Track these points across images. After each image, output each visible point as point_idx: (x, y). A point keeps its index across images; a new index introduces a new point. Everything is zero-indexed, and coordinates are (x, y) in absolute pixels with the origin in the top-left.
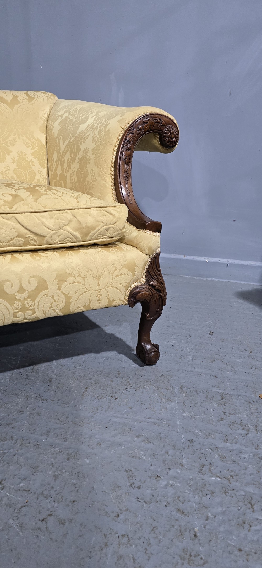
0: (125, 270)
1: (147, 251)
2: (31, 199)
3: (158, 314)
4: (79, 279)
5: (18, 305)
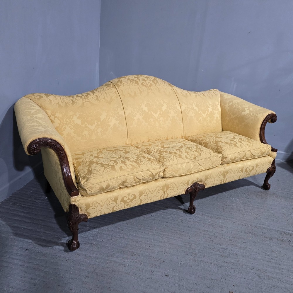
0: (269, 164)
4: (259, 166)
5: (248, 173)
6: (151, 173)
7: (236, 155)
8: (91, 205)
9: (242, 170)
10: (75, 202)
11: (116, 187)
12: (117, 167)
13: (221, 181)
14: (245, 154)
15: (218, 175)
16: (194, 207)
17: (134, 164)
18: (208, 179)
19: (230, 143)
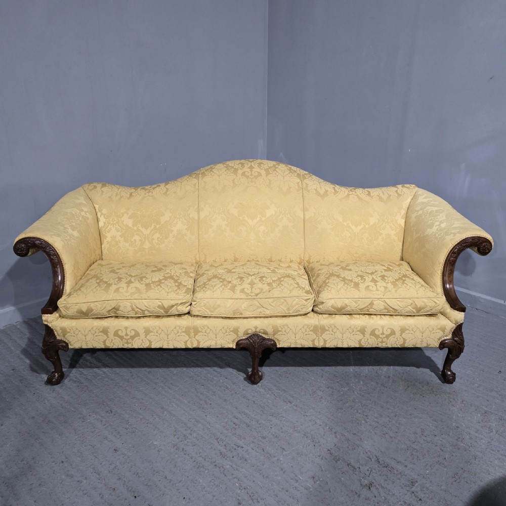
0: (439, 331)
1: (454, 322)
2: (393, 290)
3: (458, 356)
4: (412, 332)
5: (380, 340)
6: (160, 304)
7: (346, 301)
8: (68, 330)
9: (362, 331)
10: (48, 322)
11: (105, 314)
12: (113, 287)
13: (313, 341)
14: (372, 304)
15: (304, 331)
16: (260, 374)
17: (142, 287)
18: (280, 333)
19: (351, 281)
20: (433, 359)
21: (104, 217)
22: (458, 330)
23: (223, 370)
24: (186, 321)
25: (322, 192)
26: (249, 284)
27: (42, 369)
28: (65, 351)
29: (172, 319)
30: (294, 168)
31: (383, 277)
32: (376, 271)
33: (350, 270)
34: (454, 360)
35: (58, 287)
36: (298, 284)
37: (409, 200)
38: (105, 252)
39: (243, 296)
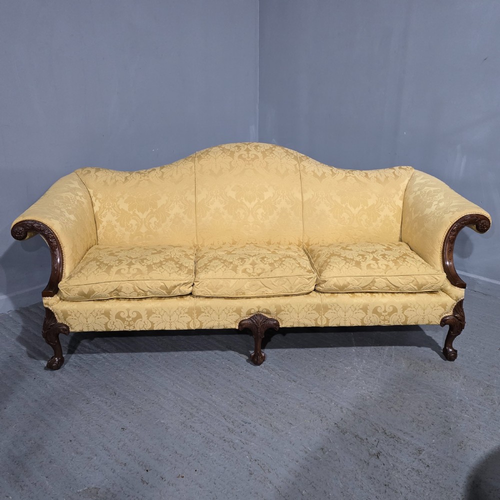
0: (440, 307)
1: (455, 299)
2: (395, 268)
3: (459, 333)
4: (414, 309)
5: (382, 318)
6: (163, 284)
7: (348, 279)
8: (69, 313)
9: (365, 309)
10: (48, 305)
11: (107, 296)
12: (115, 269)
13: (316, 320)
14: (373, 282)
15: (306, 309)
16: (263, 355)
17: (144, 269)
18: (283, 312)
19: (353, 260)
20: (433, 338)
21: (99, 201)
22: (459, 307)
23: (224, 353)
24: (189, 302)
25: (319, 174)
26: (251, 264)
27: (39, 355)
28: (66, 334)
29: (174, 300)
30: (292, 151)
31: (384, 256)
32: (376, 251)
33: (351, 250)
34: (456, 336)
35: (57, 270)
36: (299, 264)
37: (406, 182)
38: (100, 236)
39: (245, 276)
